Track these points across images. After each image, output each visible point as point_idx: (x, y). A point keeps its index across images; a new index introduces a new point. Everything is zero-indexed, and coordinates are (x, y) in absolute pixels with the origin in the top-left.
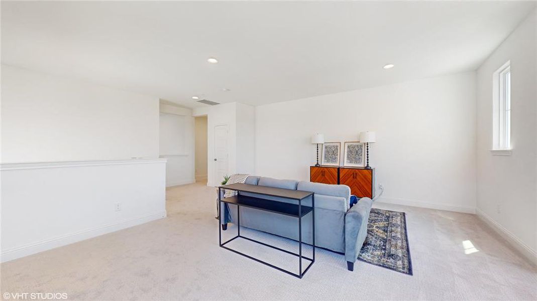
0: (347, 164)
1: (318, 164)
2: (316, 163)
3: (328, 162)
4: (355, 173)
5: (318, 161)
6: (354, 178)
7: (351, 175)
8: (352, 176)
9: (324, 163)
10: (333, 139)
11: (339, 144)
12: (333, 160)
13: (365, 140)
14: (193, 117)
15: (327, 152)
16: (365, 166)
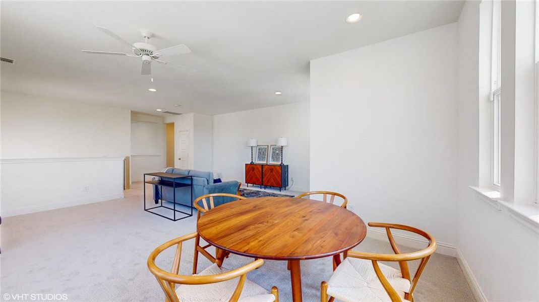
0: (271, 162)
1: (252, 162)
3: (260, 160)
4: (271, 169)
5: (252, 160)
6: (271, 172)
9: (257, 162)
10: (263, 142)
11: (267, 147)
12: (263, 159)
13: (281, 144)
14: (164, 124)
15: (260, 153)
16: (280, 163)
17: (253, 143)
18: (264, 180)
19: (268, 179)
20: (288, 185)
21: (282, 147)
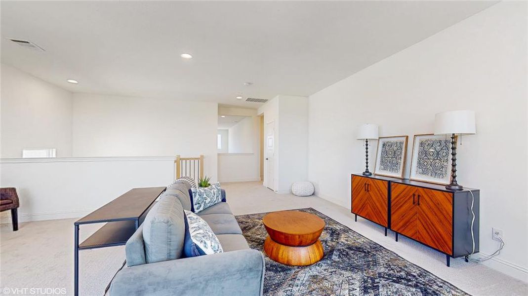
0: (415, 176)
1: (367, 171)
2: (365, 171)
3: (385, 169)
4: (417, 194)
5: (367, 167)
6: (414, 203)
7: (410, 197)
8: (412, 199)
9: (378, 171)
10: (393, 130)
11: (404, 139)
12: (393, 167)
13: (448, 129)
14: (258, 116)
15: (385, 152)
16: (447, 181)
17: (370, 132)
18: (393, 218)
19: (406, 219)
20: (477, 251)
21: (454, 137)
